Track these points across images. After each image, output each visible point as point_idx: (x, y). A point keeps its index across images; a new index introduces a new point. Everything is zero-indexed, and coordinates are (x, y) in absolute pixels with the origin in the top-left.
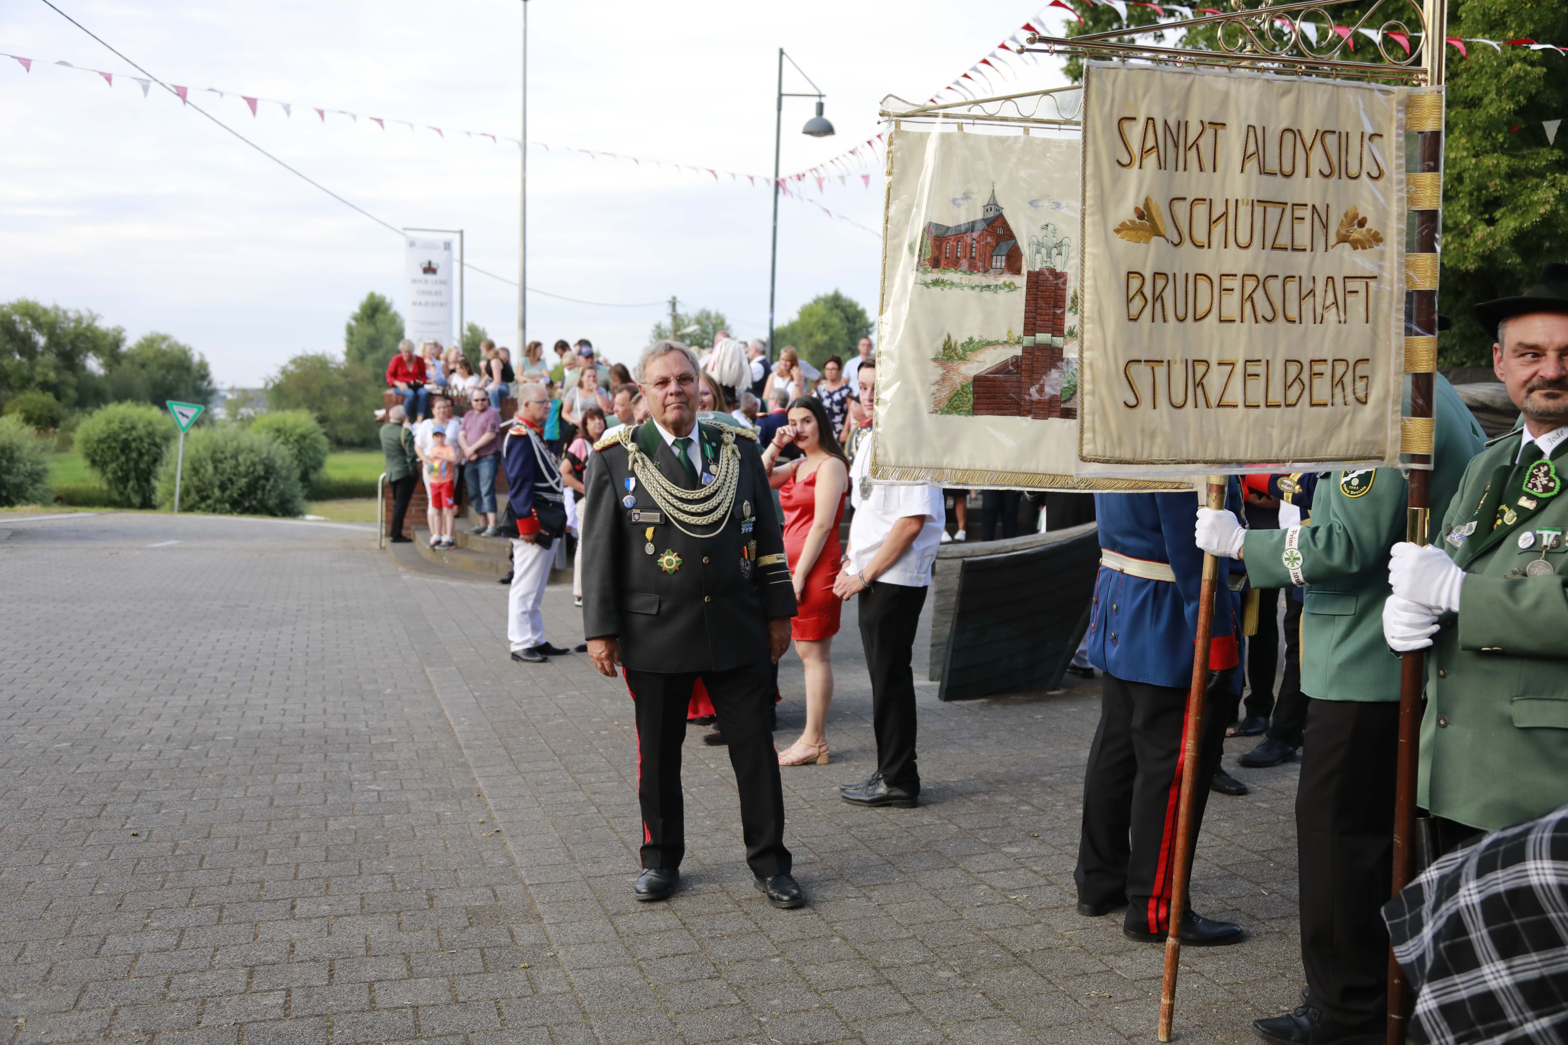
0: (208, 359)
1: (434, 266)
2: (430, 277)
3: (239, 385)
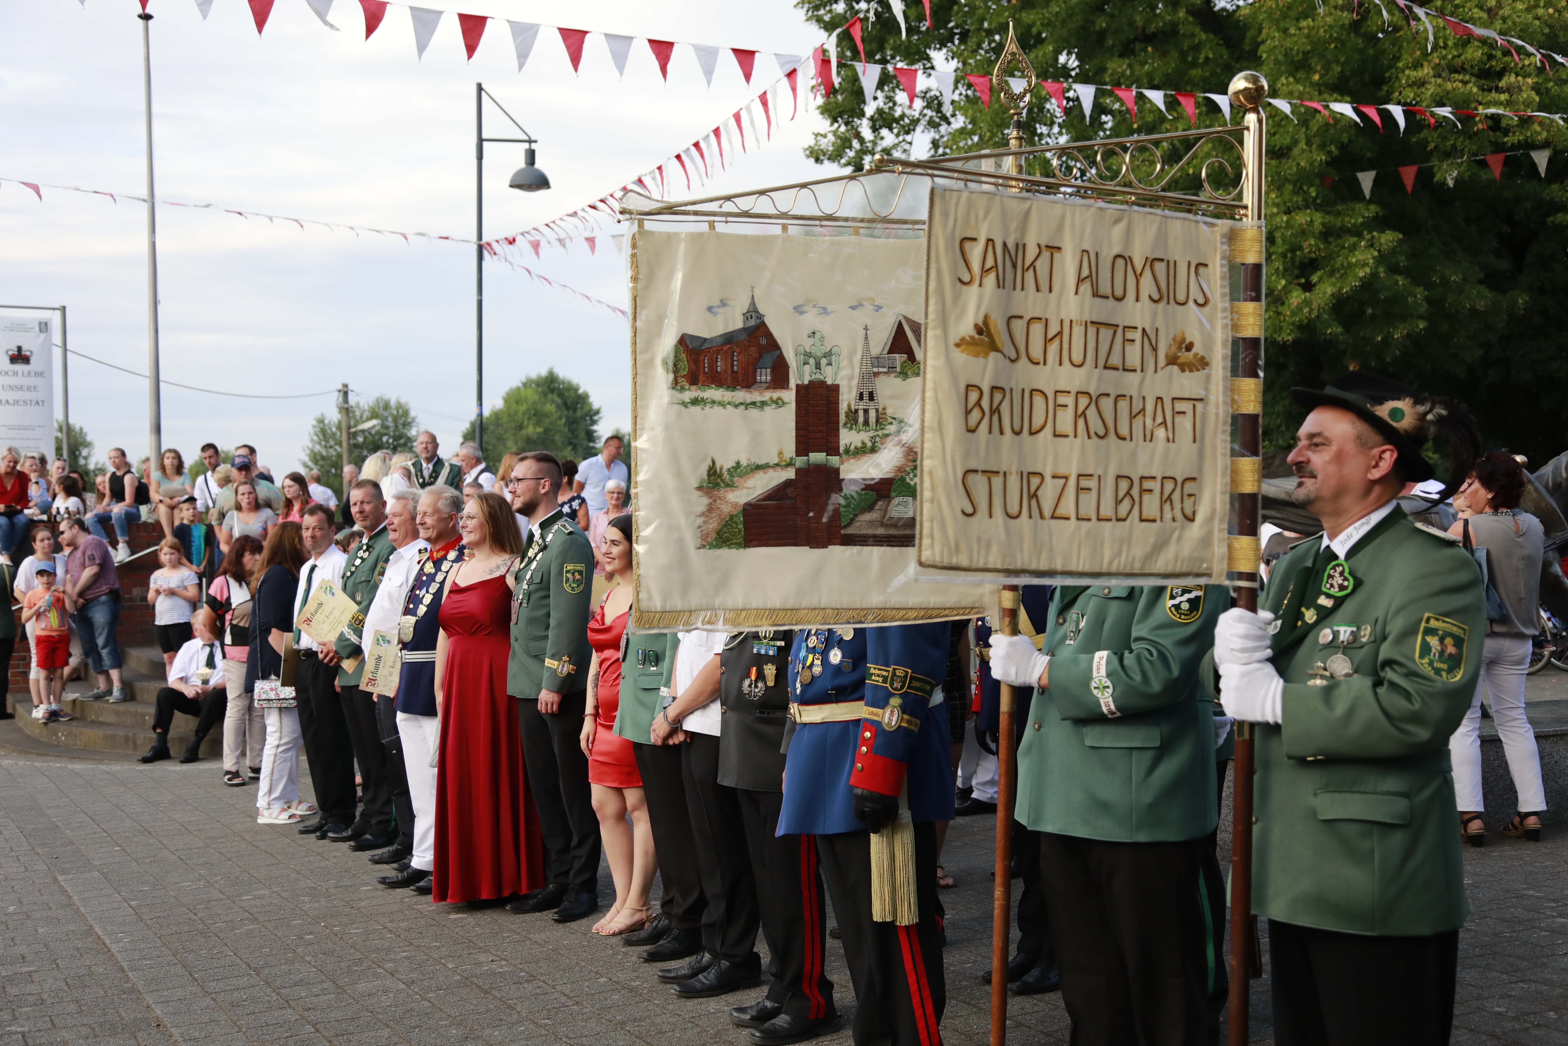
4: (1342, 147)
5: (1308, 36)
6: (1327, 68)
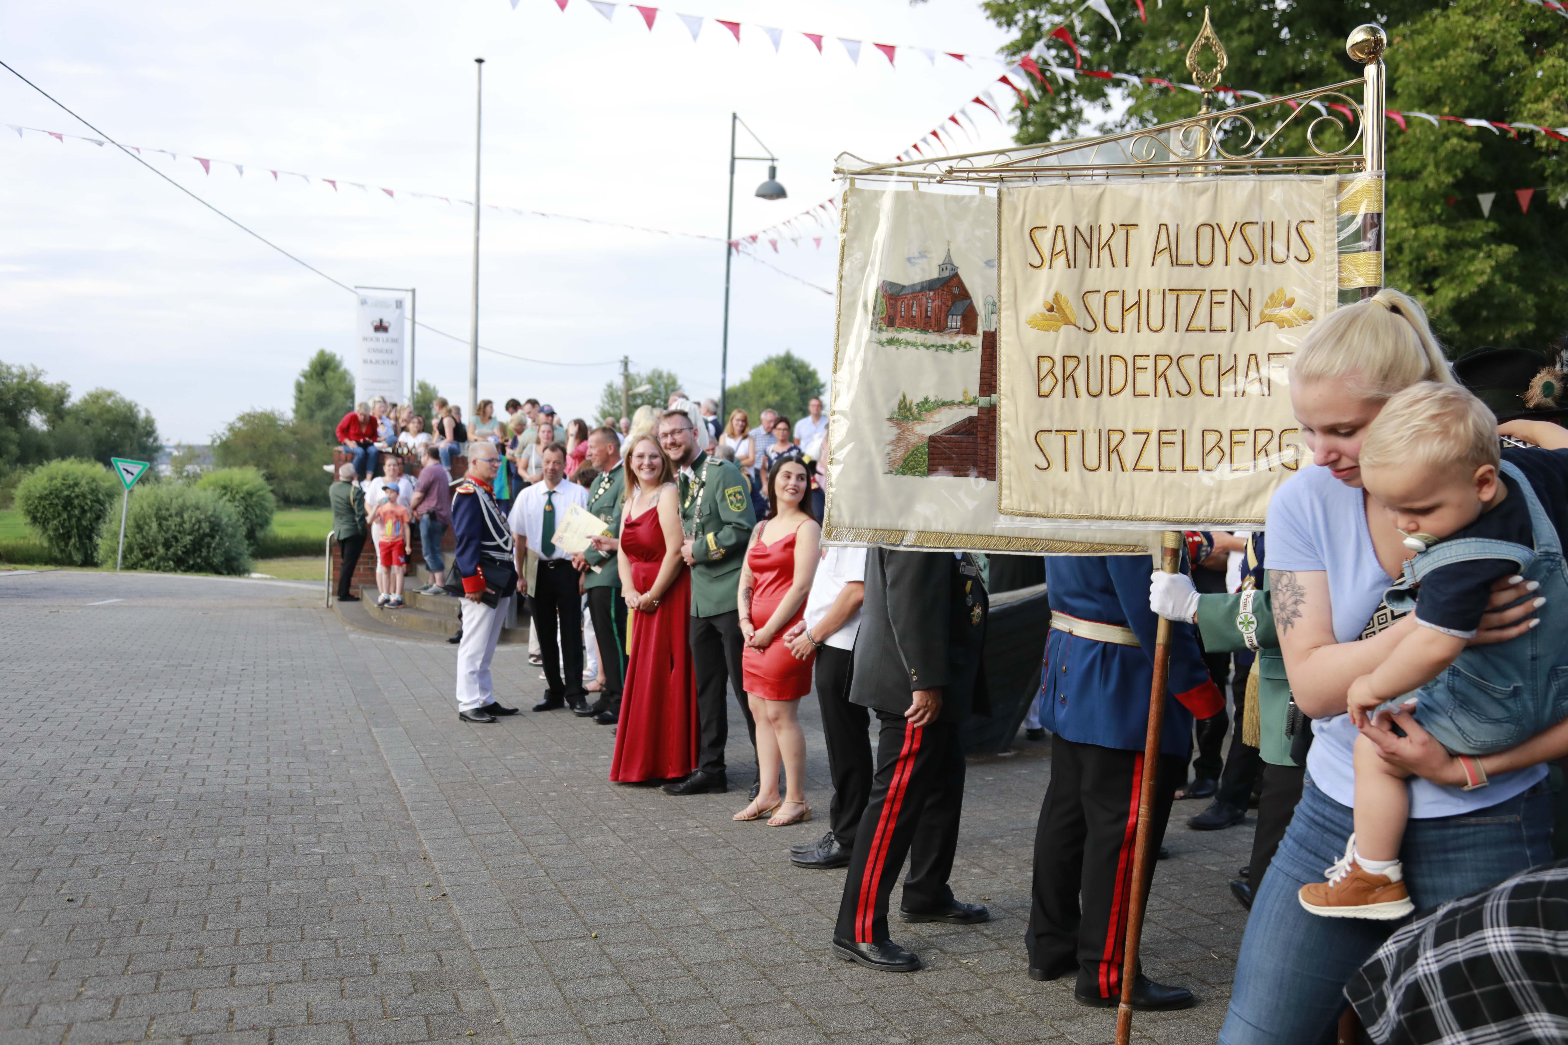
0: (154, 415)
1: (385, 324)
2: (381, 335)
3: (184, 442)
4: (1467, 172)
5: (1440, 74)
6: (1456, 102)
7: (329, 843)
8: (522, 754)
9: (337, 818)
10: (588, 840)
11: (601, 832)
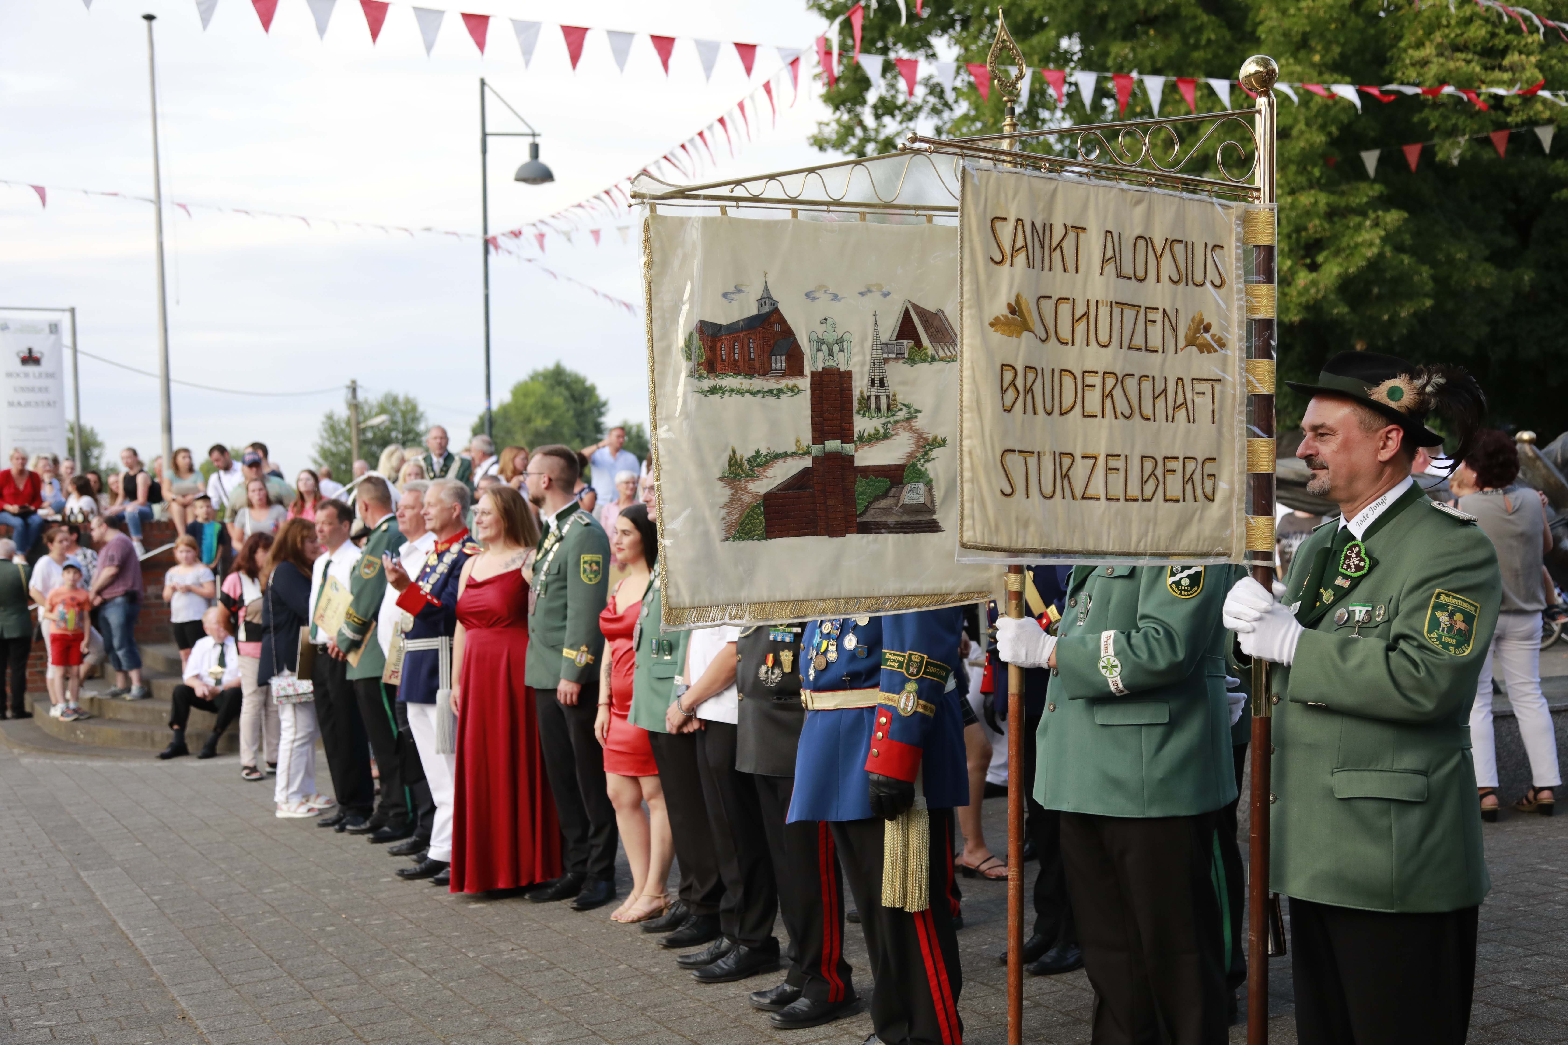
7: (55, 1012)
8: (283, 885)
9: (58, 983)
10: (384, 976)
11: (399, 966)
